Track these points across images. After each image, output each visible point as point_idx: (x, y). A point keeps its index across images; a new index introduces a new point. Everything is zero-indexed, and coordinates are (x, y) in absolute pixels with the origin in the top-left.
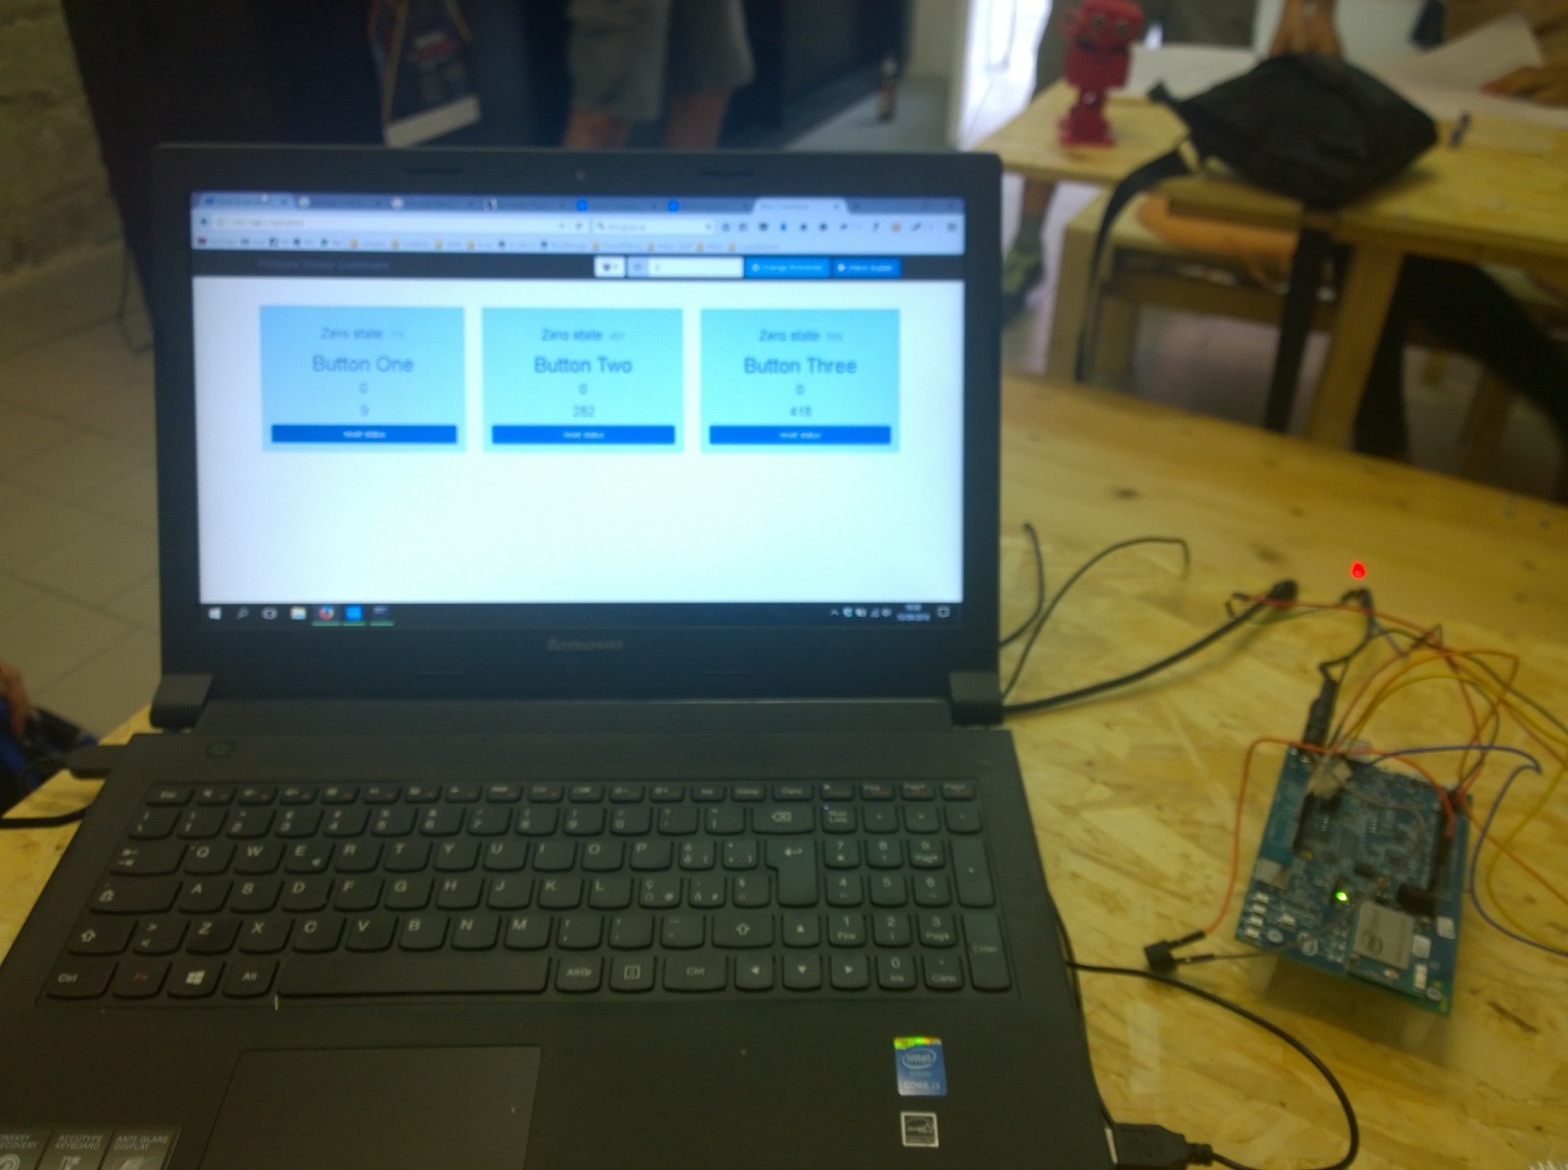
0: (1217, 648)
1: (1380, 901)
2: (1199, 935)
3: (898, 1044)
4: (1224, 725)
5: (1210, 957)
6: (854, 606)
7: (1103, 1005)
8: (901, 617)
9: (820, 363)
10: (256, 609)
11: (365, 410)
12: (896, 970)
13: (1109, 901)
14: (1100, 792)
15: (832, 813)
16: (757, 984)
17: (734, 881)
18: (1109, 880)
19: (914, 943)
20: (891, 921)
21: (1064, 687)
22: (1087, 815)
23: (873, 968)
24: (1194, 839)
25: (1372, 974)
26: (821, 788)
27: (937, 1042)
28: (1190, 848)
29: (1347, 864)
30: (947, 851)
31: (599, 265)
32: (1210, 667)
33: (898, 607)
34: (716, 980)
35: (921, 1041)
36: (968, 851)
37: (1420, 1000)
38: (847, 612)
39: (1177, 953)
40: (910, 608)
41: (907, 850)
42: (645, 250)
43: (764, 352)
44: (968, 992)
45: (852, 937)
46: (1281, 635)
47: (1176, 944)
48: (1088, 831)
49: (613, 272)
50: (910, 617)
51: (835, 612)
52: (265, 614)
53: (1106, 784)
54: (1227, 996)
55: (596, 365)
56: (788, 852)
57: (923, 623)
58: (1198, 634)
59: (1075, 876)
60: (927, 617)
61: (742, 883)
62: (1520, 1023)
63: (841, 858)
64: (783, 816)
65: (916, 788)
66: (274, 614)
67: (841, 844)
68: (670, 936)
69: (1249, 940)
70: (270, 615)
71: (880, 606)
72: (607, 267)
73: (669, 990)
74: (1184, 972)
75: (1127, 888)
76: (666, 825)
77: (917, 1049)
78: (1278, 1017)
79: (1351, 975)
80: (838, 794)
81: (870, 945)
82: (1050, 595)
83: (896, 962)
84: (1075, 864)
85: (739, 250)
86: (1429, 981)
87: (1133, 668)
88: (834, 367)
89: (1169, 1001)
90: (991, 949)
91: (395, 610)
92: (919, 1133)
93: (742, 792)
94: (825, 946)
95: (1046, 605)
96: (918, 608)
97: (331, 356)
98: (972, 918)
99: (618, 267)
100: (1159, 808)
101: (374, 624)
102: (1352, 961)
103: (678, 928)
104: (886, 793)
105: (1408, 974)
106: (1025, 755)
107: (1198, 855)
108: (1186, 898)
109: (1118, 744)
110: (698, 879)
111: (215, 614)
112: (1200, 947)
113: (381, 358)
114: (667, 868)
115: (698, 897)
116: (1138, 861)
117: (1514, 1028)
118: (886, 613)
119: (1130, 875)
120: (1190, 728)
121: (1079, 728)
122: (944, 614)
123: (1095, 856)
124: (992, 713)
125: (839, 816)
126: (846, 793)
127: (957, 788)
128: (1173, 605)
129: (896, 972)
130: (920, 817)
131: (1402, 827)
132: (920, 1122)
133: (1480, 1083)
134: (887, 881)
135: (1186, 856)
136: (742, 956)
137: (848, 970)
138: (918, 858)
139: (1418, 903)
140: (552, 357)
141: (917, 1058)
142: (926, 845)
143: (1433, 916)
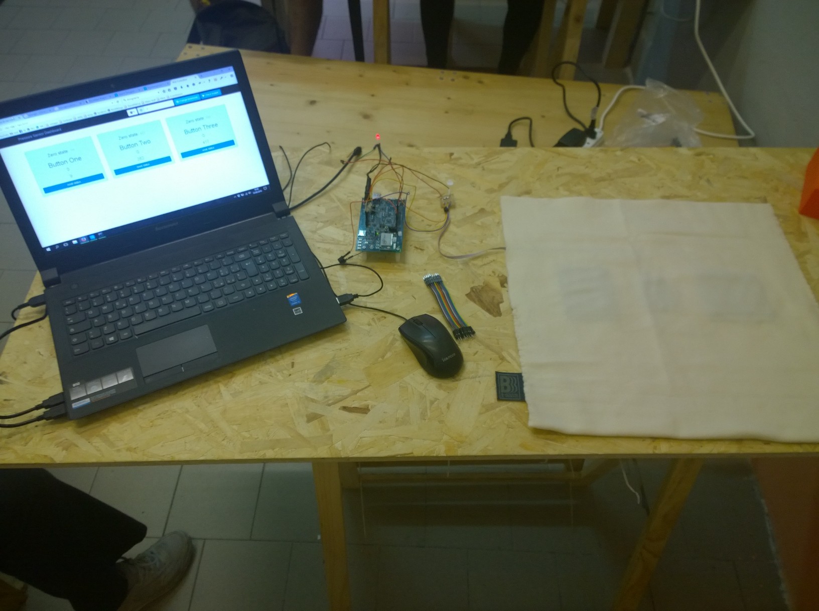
0: (343, 173)
1: (386, 232)
2: (349, 253)
3: (288, 297)
4: (348, 197)
5: (352, 256)
6: (240, 194)
7: (332, 275)
8: (254, 193)
9: (207, 126)
10: (61, 245)
11: (71, 176)
12: (282, 282)
13: (328, 251)
14: (320, 225)
15: (254, 251)
16: (251, 296)
17: (236, 275)
18: (327, 246)
19: (285, 275)
20: (278, 272)
21: (305, 198)
22: (318, 232)
23: (277, 283)
24: (345, 230)
25: (385, 249)
26: (249, 246)
27: (296, 293)
28: (345, 232)
29: (378, 226)
30: (286, 252)
31: (128, 112)
32: (342, 180)
33: (252, 190)
34: (241, 298)
35: (292, 295)
36: (291, 250)
37: (395, 251)
38: (239, 196)
39: (345, 258)
40: (255, 190)
41: (276, 254)
42: (141, 104)
43: (189, 127)
44: (300, 282)
45: (270, 278)
46: (359, 165)
47: (344, 256)
48: (320, 236)
49: (134, 114)
50: (257, 192)
51: (235, 197)
52: (64, 245)
53: (321, 222)
54: (359, 264)
55: (139, 143)
56: (247, 264)
57: (261, 193)
58: (337, 171)
59: (319, 248)
60: (261, 191)
61: (238, 275)
62: (421, 249)
63: (260, 262)
64: (242, 256)
65: (273, 238)
66: (67, 244)
67: (259, 258)
68: (226, 292)
69: (359, 250)
70: (66, 245)
71: (247, 191)
72: (131, 113)
73: (231, 303)
74: (348, 262)
75: (332, 247)
76: (212, 267)
77: (292, 297)
78: (369, 265)
79: (381, 251)
80: (254, 246)
81: (275, 278)
82: (293, 170)
83: (282, 281)
84: (319, 245)
85: (170, 98)
86: (397, 246)
87: (322, 187)
88: (211, 126)
89: (346, 269)
90: (303, 271)
91: (105, 233)
92: (298, 311)
93: (228, 253)
94: (264, 282)
95: (293, 173)
96: (258, 189)
97: (54, 163)
98: (296, 265)
99: (135, 112)
100: (336, 224)
101: (100, 238)
102: (380, 247)
103: (227, 290)
104: (266, 242)
105: (392, 246)
106: (298, 221)
107: (347, 233)
108: (346, 245)
109: (322, 210)
110: (227, 278)
111: (49, 250)
112: (350, 255)
113: (70, 158)
114: (218, 278)
115: (229, 282)
116: (333, 239)
117: (419, 251)
118: (250, 193)
119: (332, 243)
120: (340, 200)
121: (311, 208)
122: (265, 189)
123: (323, 241)
124: (287, 212)
125: (256, 252)
126: (256, 245)
127: (284, 235)
128: (329, 163)
129: (283, 283)
130: (277, 246)
131: (389, 213)
132: (297, 310)
133: (413, 265)
134: (274, 263)
135: (344, 235)
136: (245, 291)
137: (271, 286)
138: (280, 255)
139: (393, 230)
140: (125, 145)
141: (293, 298)
142: (280, 252)
143: (397, 232)
